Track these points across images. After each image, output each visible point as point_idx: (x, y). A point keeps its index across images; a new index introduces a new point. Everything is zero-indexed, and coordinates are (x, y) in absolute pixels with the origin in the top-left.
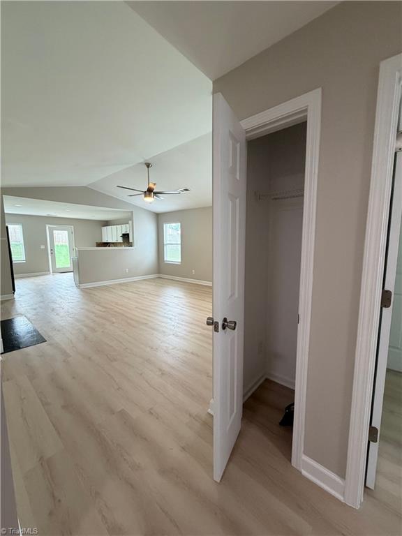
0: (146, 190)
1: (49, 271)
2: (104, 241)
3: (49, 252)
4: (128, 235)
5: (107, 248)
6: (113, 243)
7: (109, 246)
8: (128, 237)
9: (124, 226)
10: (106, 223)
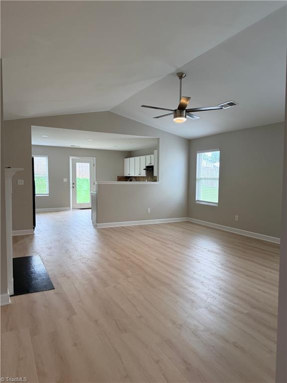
0: (177, 108)
1: (70, 207)
2: (126, 175)
3: (71, 186)
4: (152, 167)
5: (128, 183)
6: (135, 177)
7: (131, 180)
8: (153, 169)
9: (148, 157)
10: (130, 154)
